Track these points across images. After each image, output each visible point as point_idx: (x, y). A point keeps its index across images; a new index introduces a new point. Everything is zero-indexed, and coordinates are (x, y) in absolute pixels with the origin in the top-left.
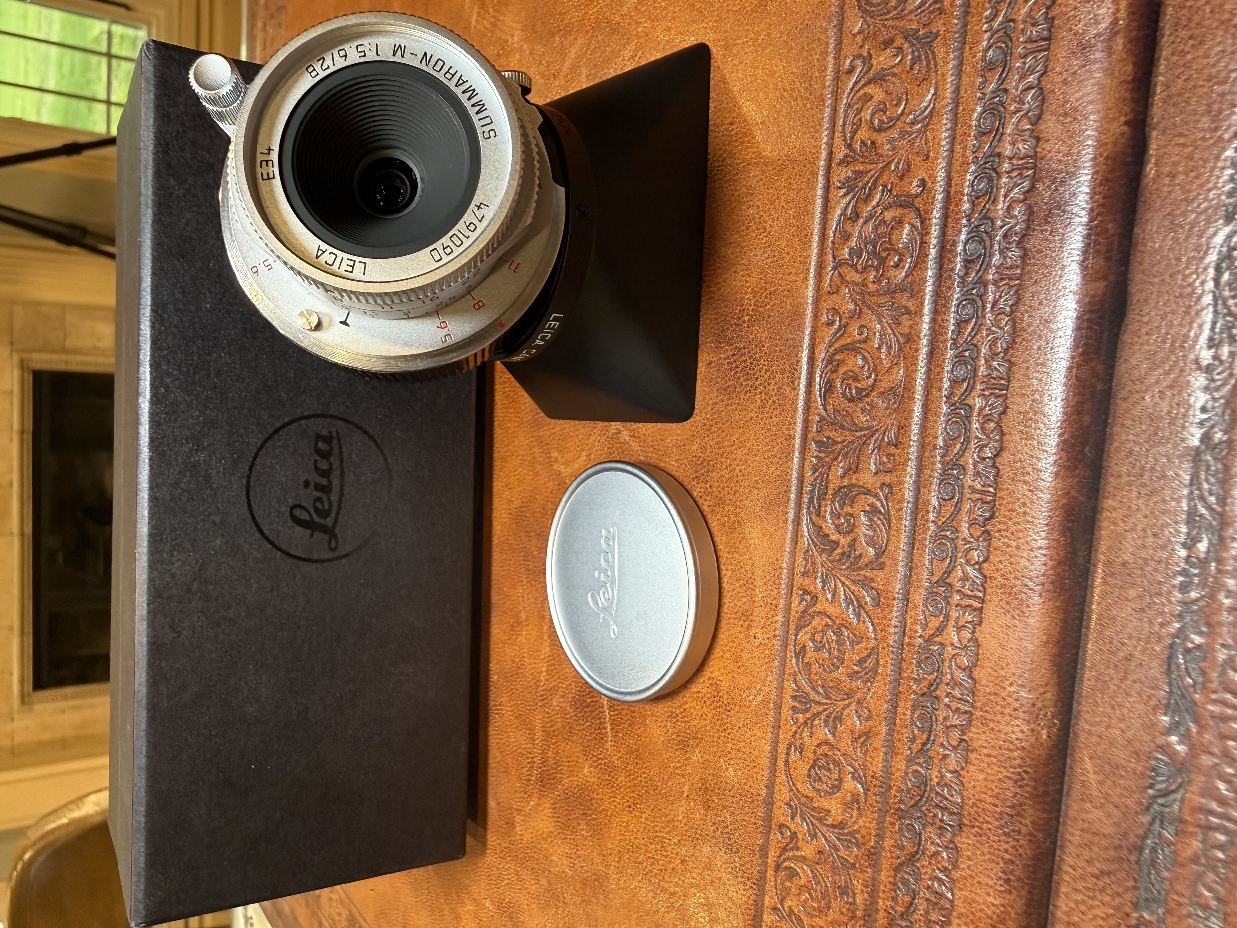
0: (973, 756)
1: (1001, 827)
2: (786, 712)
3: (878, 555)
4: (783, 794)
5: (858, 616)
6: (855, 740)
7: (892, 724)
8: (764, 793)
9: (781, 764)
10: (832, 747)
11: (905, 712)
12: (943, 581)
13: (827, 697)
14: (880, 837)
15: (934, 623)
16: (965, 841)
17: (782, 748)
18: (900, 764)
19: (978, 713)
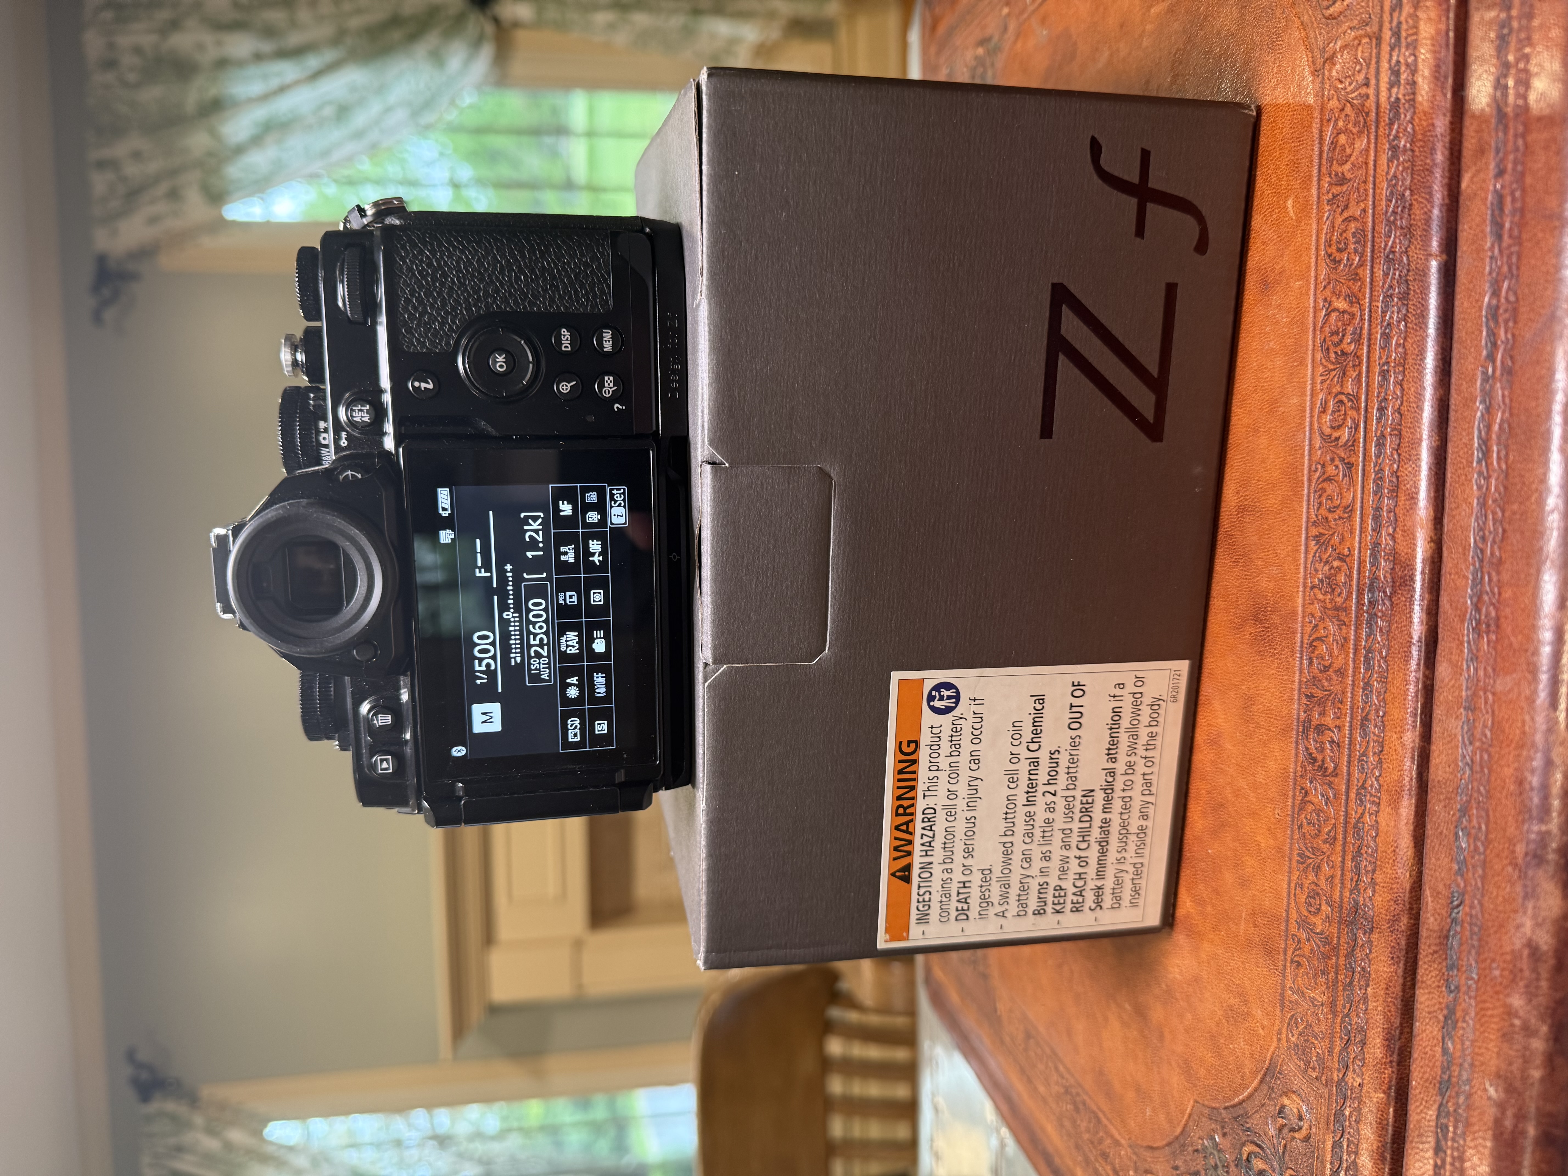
0: (1377, 887)
1: (1389, 927)
2: (1294, 864)
3: (1335, 768)
4: (1294, 915)
5: (1326, 804)
6: (1327, 880)
7: (1343, 870)
8: (1284, 914)
9: (1292, 896)
10: (1317, 885)
11: (1349, 864)
12: (1363, 787)
13: (1314, 854)
14: (1339, 938)
15: (1360, 811)
16: (1375, 936)
17: (1293, 885)
18: (1347, 894)
19: (1378, 863)
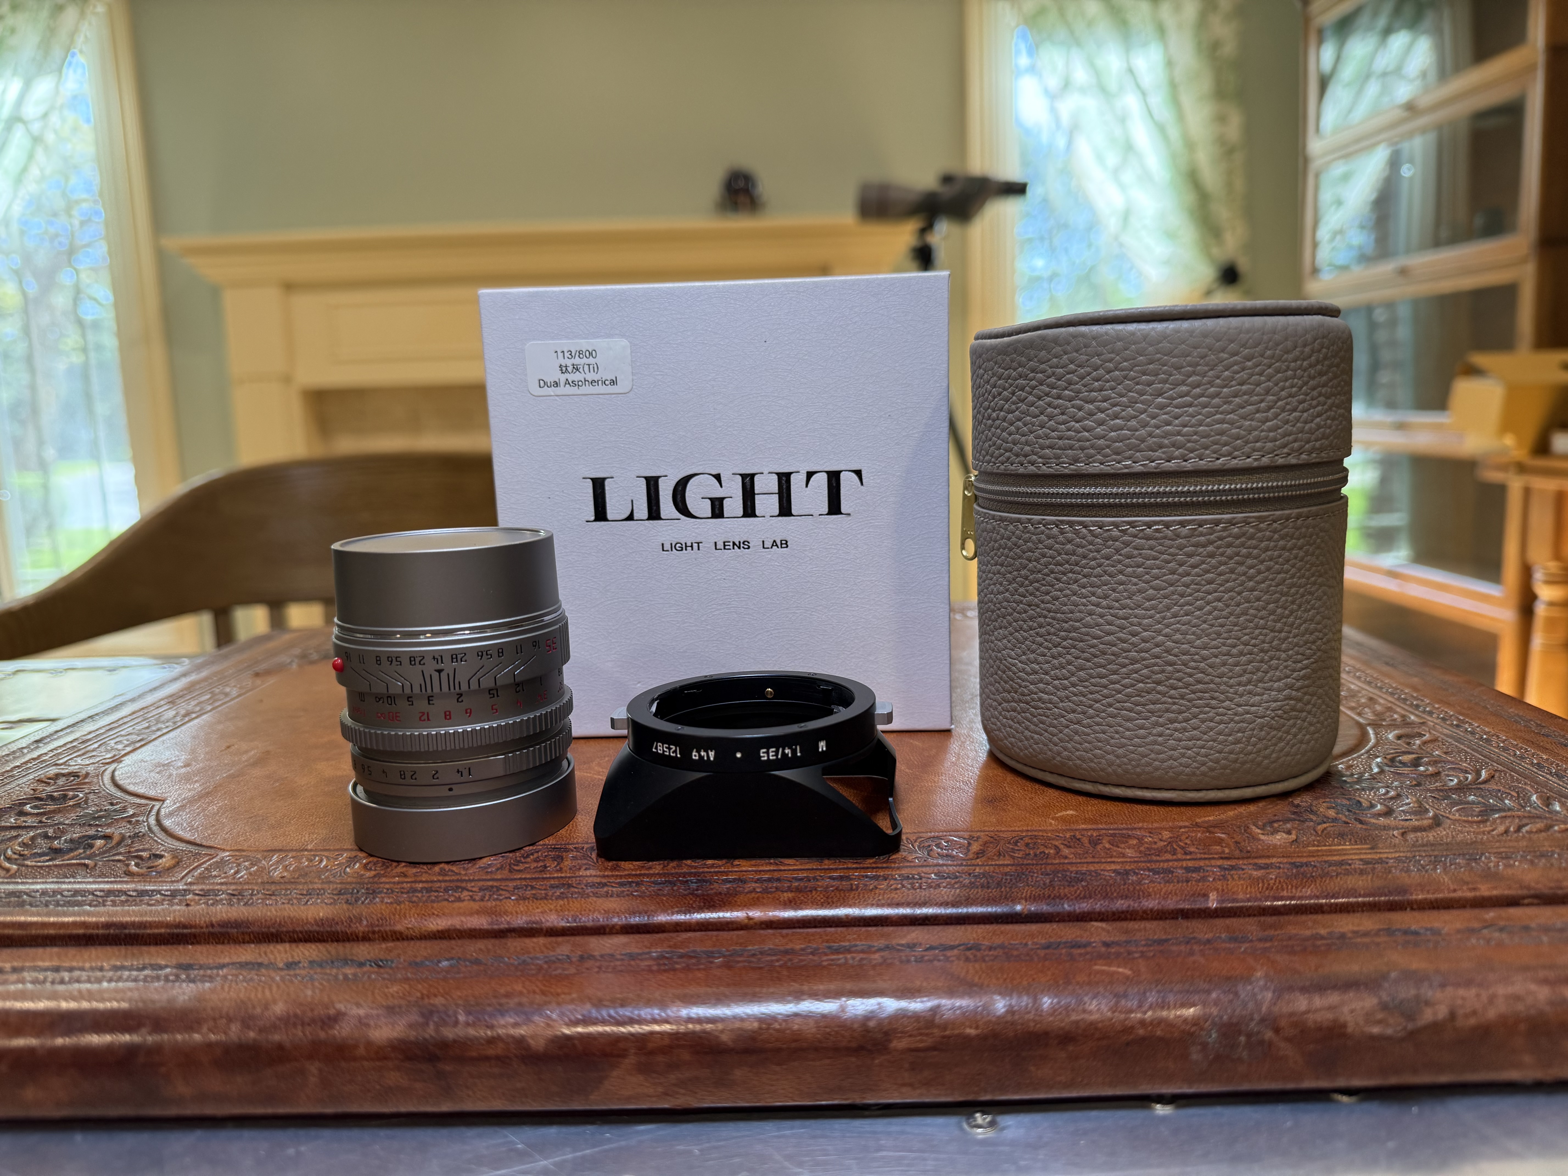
0: (395, 905)
1: (354, 917)
15: (474, 889)
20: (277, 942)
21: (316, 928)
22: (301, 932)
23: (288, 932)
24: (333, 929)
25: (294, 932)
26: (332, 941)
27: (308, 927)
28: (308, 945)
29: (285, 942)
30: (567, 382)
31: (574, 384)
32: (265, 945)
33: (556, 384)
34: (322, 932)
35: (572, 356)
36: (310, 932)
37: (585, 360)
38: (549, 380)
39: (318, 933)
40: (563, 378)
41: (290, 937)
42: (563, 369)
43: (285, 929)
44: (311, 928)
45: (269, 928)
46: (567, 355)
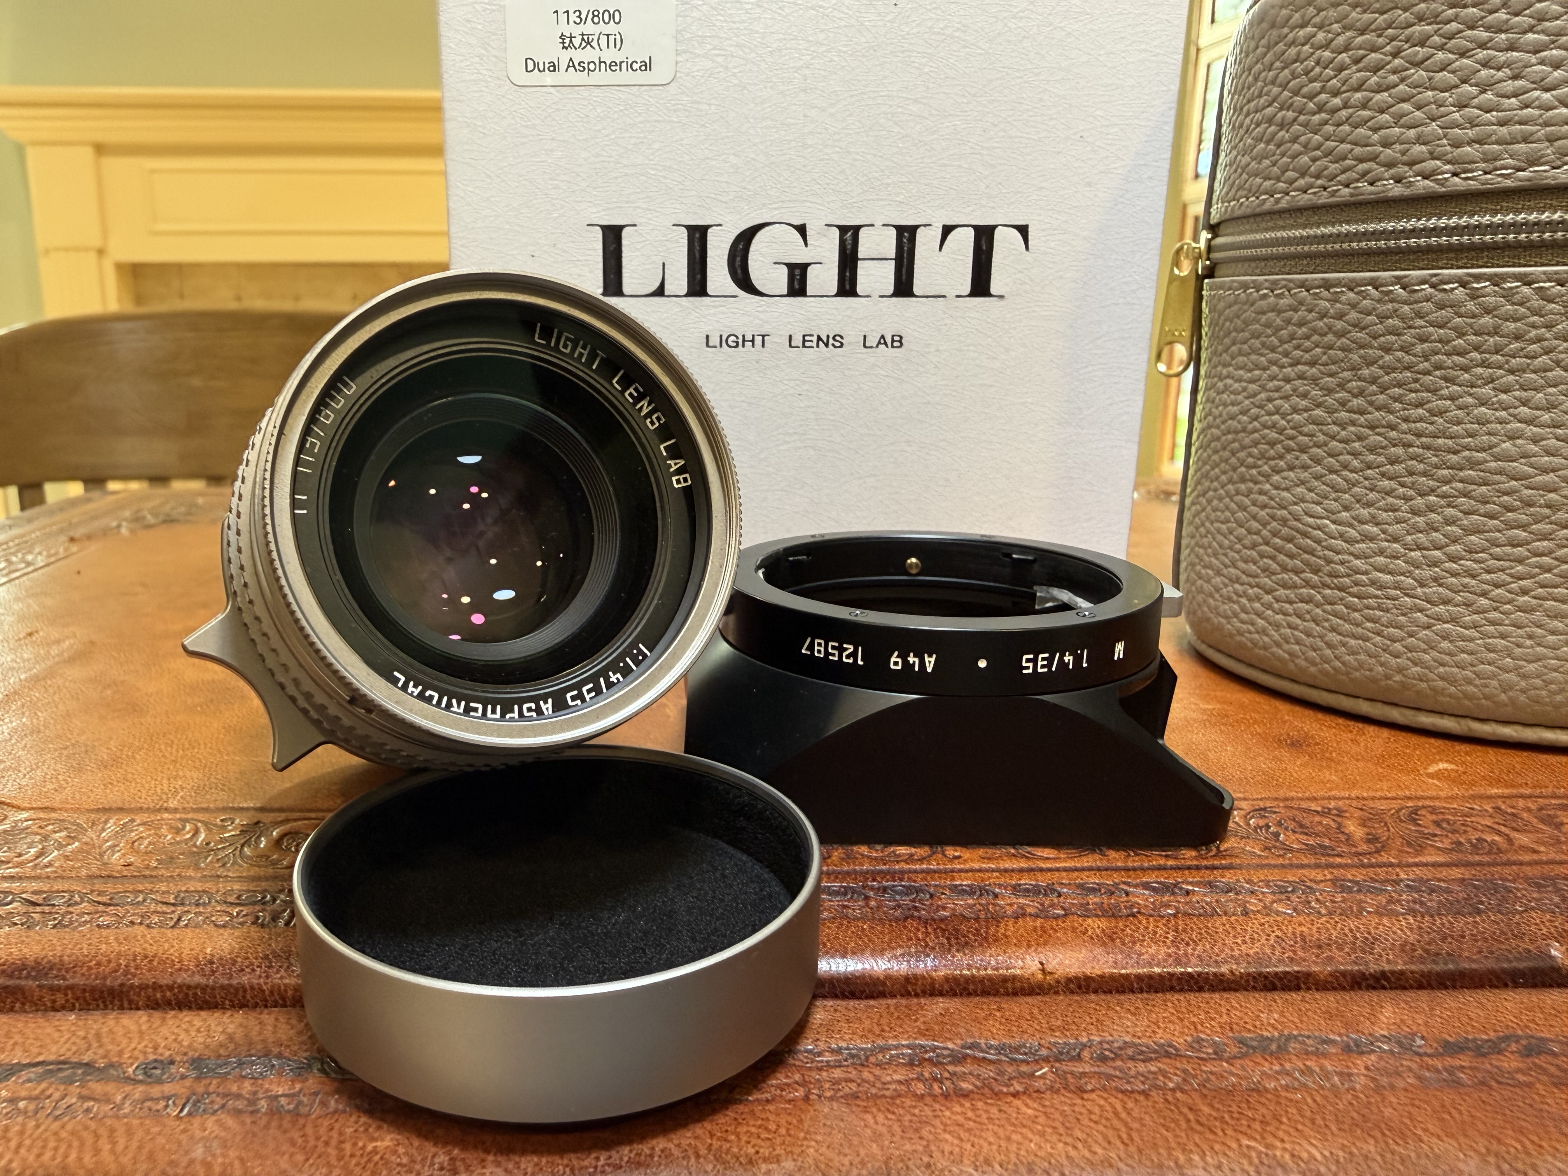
20: (121, 1008)
21: (198, 979)
22: (171, 988)
23: (143, 987)
24: (234, 982)
25: (156, 987)
26: (233, 1006)
27: (183, 978)
28: (187, 1016)
29: (138, 1009)
30: (571, 64)
31: (582, 67)
32: (97, 1015)
33: (554, 67)
34: (213, 988)
35: (581, 21)
36: (189, 987)
37: (602, 28)
38: (543, 59)
39: (204, 988)
40: (565, 57)
41: (149, 998)
42: (566, 42)
43: (136, 982)
44: (188, 980)
45: (105, 978)
46: (573, 17)
